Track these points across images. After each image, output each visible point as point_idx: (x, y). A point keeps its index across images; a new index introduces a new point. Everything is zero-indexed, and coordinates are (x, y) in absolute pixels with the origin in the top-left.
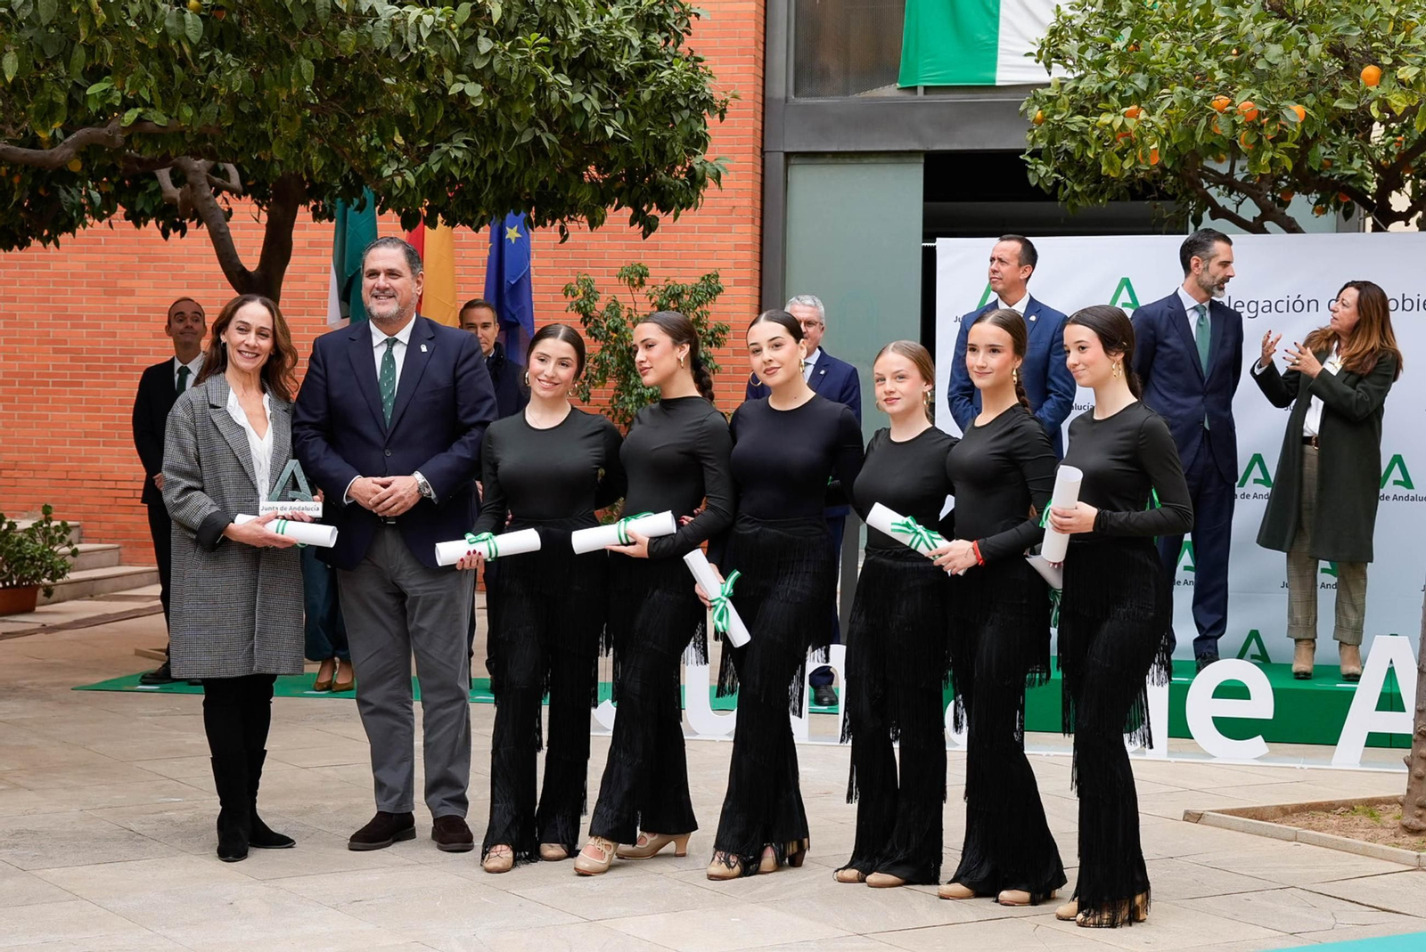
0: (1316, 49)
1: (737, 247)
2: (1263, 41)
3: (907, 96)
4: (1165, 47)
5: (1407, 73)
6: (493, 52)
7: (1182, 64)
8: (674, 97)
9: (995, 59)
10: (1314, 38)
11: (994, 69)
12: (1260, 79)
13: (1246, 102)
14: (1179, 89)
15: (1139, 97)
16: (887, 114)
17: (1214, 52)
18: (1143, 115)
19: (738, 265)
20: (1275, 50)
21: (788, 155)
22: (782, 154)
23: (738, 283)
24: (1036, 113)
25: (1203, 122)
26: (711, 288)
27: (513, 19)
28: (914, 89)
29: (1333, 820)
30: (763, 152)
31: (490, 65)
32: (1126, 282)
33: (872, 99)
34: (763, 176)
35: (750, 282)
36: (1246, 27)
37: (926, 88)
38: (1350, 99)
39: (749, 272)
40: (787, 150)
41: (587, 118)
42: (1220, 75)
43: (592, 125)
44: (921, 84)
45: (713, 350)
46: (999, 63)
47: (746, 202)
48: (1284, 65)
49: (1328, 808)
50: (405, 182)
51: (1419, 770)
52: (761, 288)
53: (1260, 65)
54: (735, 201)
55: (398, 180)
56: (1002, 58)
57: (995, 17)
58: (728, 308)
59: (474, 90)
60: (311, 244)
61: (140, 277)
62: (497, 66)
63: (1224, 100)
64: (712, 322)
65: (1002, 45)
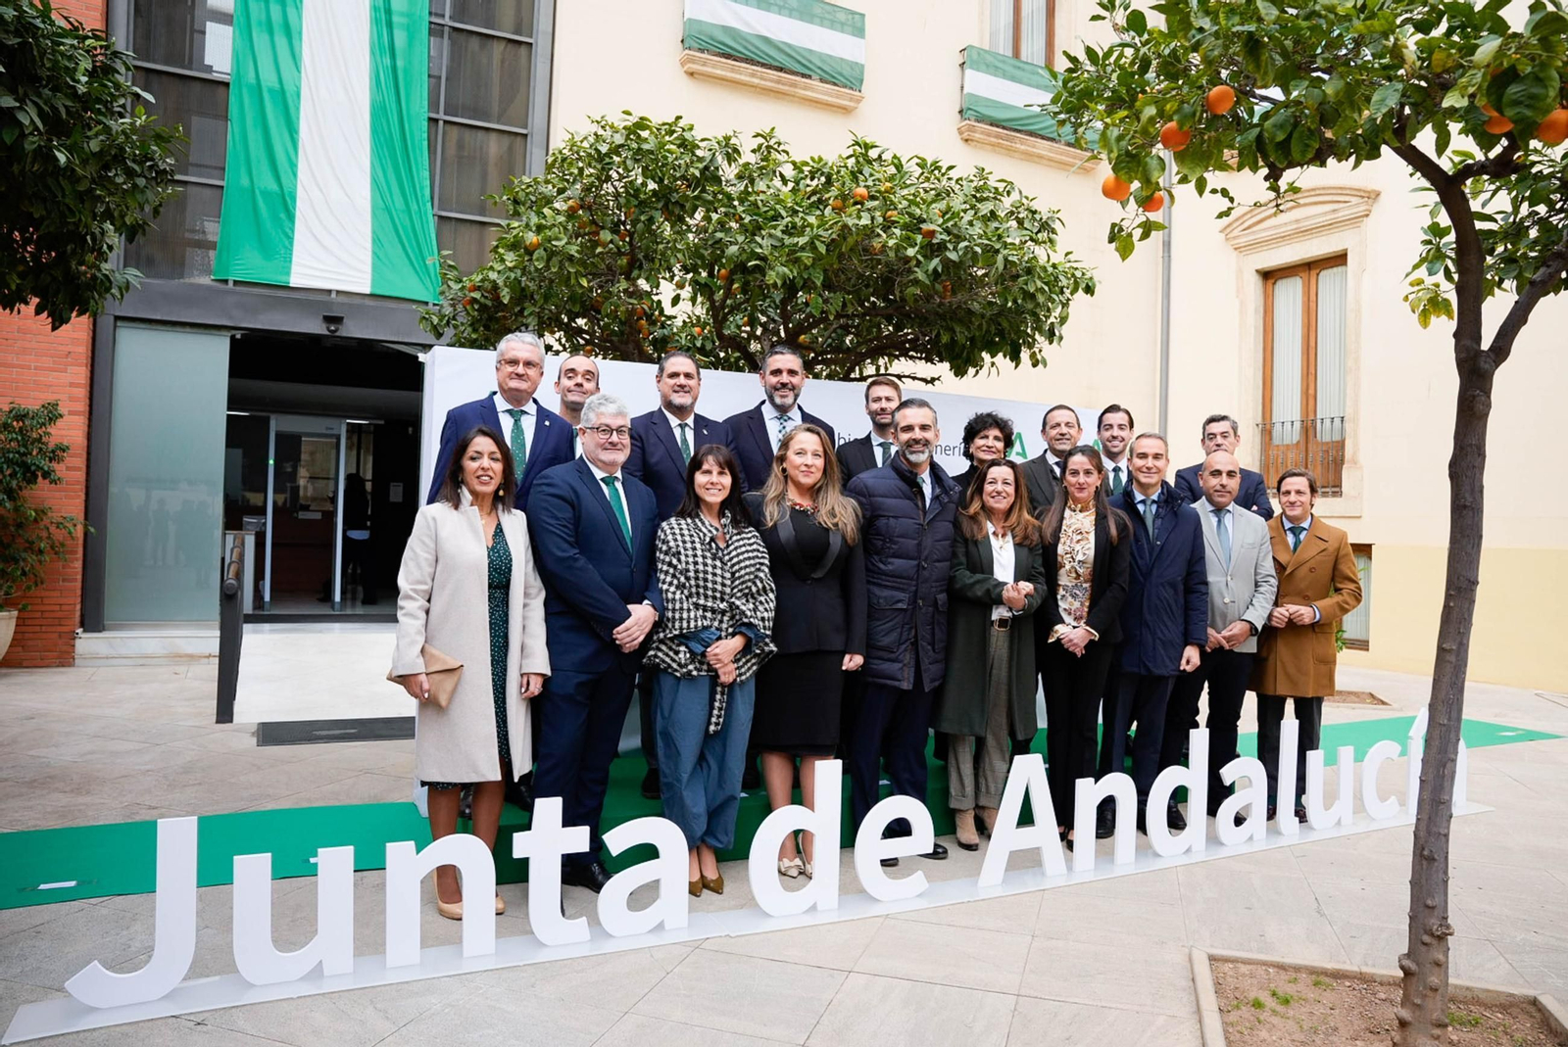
1: (72, 385)
3: (219, 285)
9: (290, 268)
11: (288, 274)
16: (201, 297)
19: (72, 399)
21: (117, 318)
22: (112, 318)
23: (71, 413)
26: (52, 414)
28: (226, 282)
33: (192, 285)
34: (94, 331)
35: (82, 414)
37: (236, 283)
39: (82, 406)
40: (117, 314)
44: (231, 278)
45: (54, 465)
46: (293, 271)
52: (90, 420)
54: (70, 348)
56: (294, 268)
57: (291, 239)
58: (64, 432)
64: (52, 443)
65: (294, 259)
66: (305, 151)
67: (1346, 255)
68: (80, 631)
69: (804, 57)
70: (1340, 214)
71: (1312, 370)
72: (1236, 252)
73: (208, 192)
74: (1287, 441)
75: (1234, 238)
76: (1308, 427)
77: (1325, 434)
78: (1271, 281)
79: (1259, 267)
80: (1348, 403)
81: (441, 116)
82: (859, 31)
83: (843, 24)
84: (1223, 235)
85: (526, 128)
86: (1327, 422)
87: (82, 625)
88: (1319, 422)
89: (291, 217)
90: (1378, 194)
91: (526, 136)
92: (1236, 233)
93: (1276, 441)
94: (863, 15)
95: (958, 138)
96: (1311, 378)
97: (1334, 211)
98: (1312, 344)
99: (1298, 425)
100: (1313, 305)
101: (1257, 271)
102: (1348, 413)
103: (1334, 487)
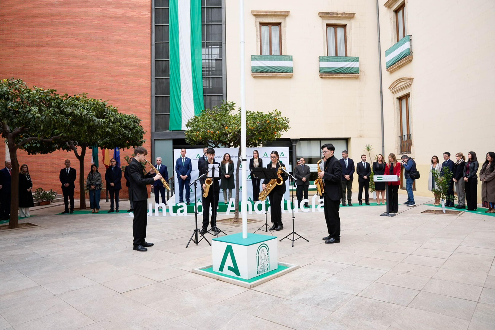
0: (220, 124)
2: (213, 123)
3: (170, 132)
4: (201, 124)
5: (231, 127)
6: (112, 125)
7: (204, 126)
8: (138, 131)
10: (219, 123)
11: (181, 127)
12: (213, 128)
13: (212, 131)
14: (203, 129)
15: (198, 130)
16: (167, 134)
17: (208, 125)
18: (199, 133)
20: (215, 125)
21: (155, 139)
24: (186, 133)
25: (206, 134)
27: (115, 121)
28: (171, 131)
29: (226, 221)
30: (151, 139)
31: (112, 127)
32: (198, 155)
33: (165, 132)
34: (151, 142)
35: (150, 156)
36: (211, 122)
37: (173, 131)
38: (224, 131)
41: (126, 134)
42: (208, 127)
43: (127, 135)
45: (145, 165)
47: (149, 145)
48: (216, 126)
49: (225, 220)
50: (101, 143)
51: (236, 214)
53: (213, 126)
54: (147, 145)
55: (100, 143)
57: (181, 122)
59: (110, 130)
60: (89, 152)
61: (65, 157)
62: (113, 127)
63: (209, 131)
65: (182, 125)
66: (183, 106)
67: (409, 94)
68: (151, 192)
69: (278, 68)
71: (408, 123)
72: (393, 94)
73: (167, 115)
78: (400, 100)
81: (206, 95)
82: (291, 60)
83: (287, 59)
84: (389, 90)
85: (222, 94)
87: (152, 191)
89: (181, 118)
90: (413, 79)
91: (222, 95)
92: (391, 89)
94: (292, 56)
95: (320, 77)
97: (406, 83)
98: (408, 116)
99: (407, 136)
100: (407, 106)
101: (397, 98)
102: (412, 133)
103: (410, 151)
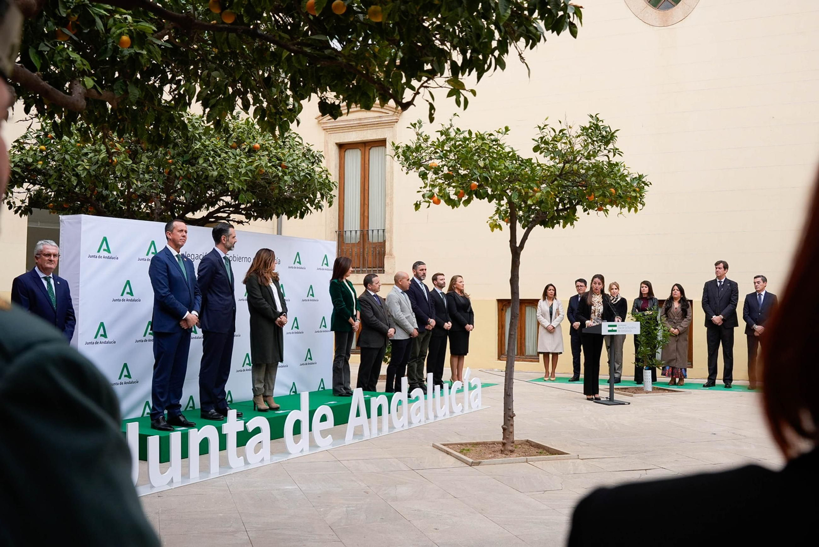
67: (386, 140)
70: (383, 119)
71: (366, 202)
72: (324, 131)
74: (353, 241)
75: (324, 123)
76: (364, 233)
77: (374, 238)
78: (343, 150)
79: (338, 142)
80: (387, 222)
84: (317, 120)
86: (375, 232)
88: (370, 232)
92: (325, 121)
93: (348, 241)
96: (366, 206)
97: (380, 117)
98: (366, 188)
99: (358, 233)
100: (367, 166)
101: (336, 143)
102: (387, 227)
103: (379, 267)
